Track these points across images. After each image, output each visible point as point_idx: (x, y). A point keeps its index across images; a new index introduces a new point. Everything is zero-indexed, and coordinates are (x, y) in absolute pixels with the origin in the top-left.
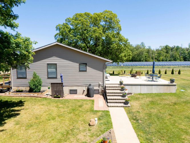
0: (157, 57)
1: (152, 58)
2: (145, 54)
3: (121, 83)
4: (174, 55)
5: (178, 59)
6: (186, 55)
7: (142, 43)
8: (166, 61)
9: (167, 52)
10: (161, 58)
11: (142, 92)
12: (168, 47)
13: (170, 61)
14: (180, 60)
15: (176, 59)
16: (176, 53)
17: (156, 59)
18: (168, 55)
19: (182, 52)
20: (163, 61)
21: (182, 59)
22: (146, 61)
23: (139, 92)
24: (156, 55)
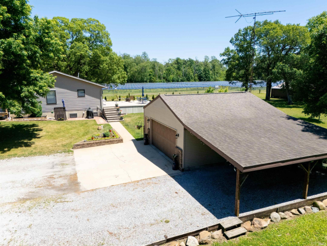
0: (165, 75)
1: (159, 77)
2: (149, 70)
3: (117, 106)
4: (187, 73)
5: (192, 78)
6: (202, 73)
7: (144, 54)
8: (178, 81)
9: (179, 69)
10: (171, 76)
11: (134, 113)
12: (179, 61)
13: (183, 81)
14: (195, 80)
15: (189, 78)
16: (190, 70)
17: (164, 78)
18: (179, 72)
19: (197, 68)
20: (173, 81)
21: (196, 78)
22: (151, 81)
23: (132, 113)
24: (164, 72)
